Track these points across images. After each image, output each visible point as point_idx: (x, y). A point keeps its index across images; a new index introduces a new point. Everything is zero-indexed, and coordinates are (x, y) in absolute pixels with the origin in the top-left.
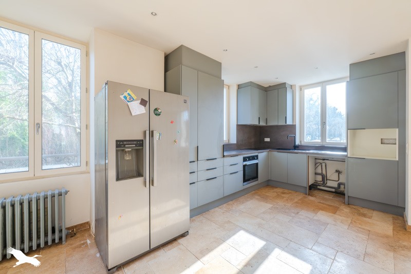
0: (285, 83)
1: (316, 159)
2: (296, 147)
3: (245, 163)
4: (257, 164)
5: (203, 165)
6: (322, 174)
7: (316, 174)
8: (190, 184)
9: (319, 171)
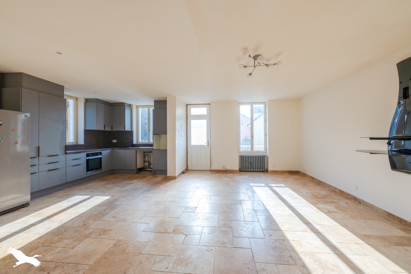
0: (124, 103)
1: (144, 152)
2: (133, 146)
3: (88, 158)
4: (101, 158)
5: (44, 160)
6: (148, 161)
7: (144, 162)
8: (31, 174)
9: (147, 159)
